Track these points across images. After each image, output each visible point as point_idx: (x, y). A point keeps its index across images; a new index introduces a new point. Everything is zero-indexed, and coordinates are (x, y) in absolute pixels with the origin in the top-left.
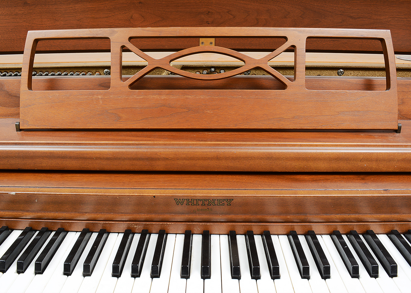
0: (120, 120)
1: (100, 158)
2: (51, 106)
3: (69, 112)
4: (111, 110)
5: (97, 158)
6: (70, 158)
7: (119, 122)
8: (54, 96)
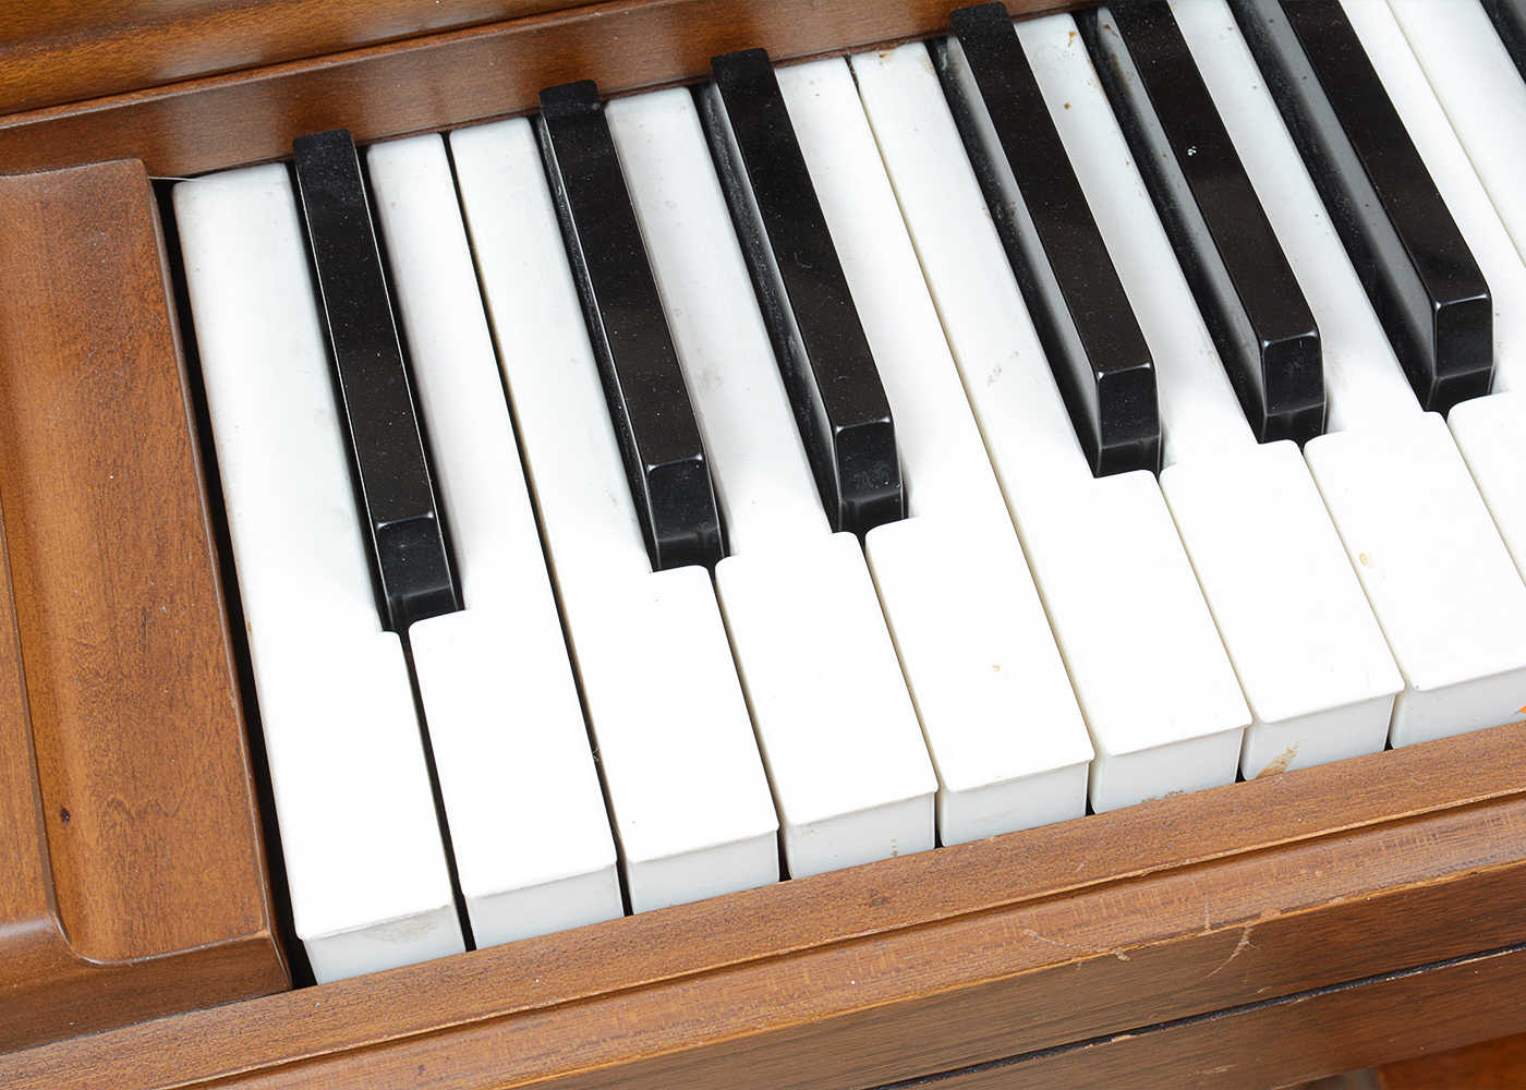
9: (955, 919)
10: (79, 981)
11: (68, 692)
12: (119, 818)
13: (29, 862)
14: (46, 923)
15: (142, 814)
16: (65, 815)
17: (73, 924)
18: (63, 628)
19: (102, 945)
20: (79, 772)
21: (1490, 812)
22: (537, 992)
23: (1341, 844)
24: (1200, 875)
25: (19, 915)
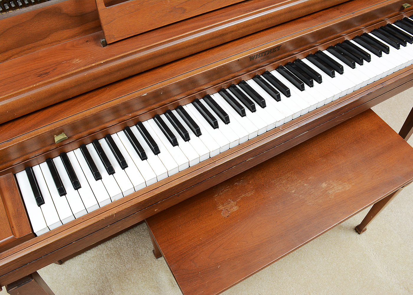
0: (186, 12)
1: (189, 46)
2: (130, 16)
3: (145, 17)
4: (177, 5)
5: (187, 47)
6: (168, 53)
7: (185, 14)
8: (130, 6)
9: (90, 218)
10: (16, 240)
11: (12, 218)
12: (18, 226)
13: (10, 231)
14: (13, 236)
15: (20, 226)
16: (13, 227)
17: (15, 235)
18: (11, 213)
19: (18, 236)
20: (14, 224)
21: (132, 200)
22: (56, 232)
23: (120, 205)
24: (109, 211)
25: (10, 236)
